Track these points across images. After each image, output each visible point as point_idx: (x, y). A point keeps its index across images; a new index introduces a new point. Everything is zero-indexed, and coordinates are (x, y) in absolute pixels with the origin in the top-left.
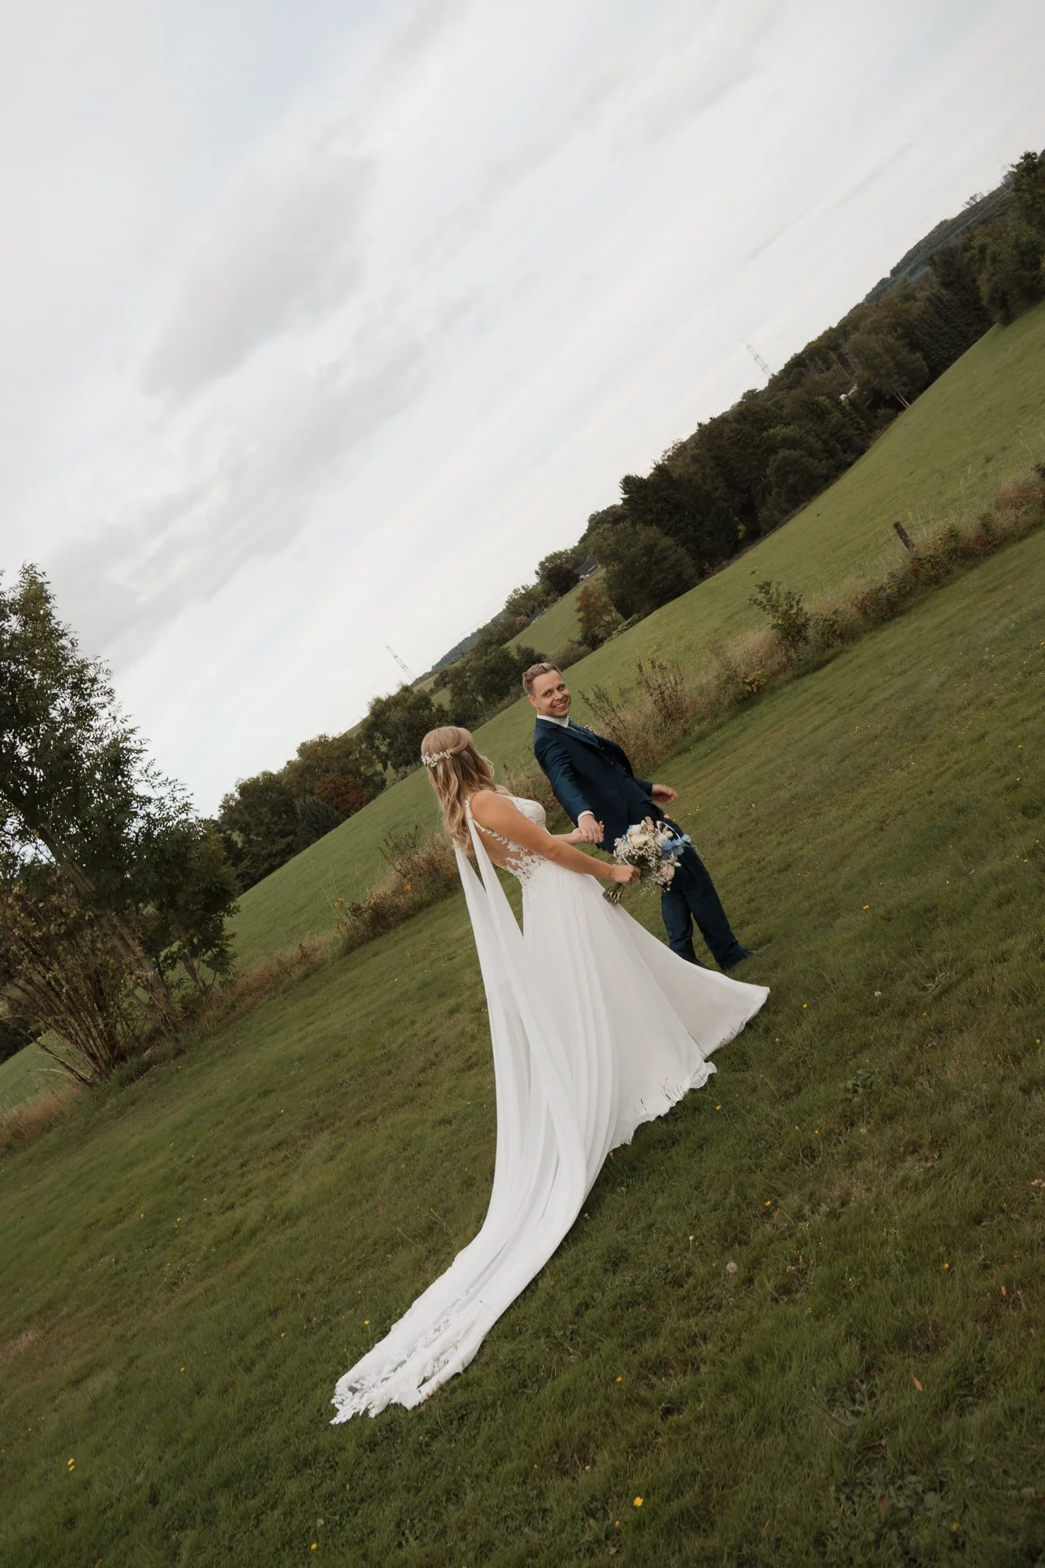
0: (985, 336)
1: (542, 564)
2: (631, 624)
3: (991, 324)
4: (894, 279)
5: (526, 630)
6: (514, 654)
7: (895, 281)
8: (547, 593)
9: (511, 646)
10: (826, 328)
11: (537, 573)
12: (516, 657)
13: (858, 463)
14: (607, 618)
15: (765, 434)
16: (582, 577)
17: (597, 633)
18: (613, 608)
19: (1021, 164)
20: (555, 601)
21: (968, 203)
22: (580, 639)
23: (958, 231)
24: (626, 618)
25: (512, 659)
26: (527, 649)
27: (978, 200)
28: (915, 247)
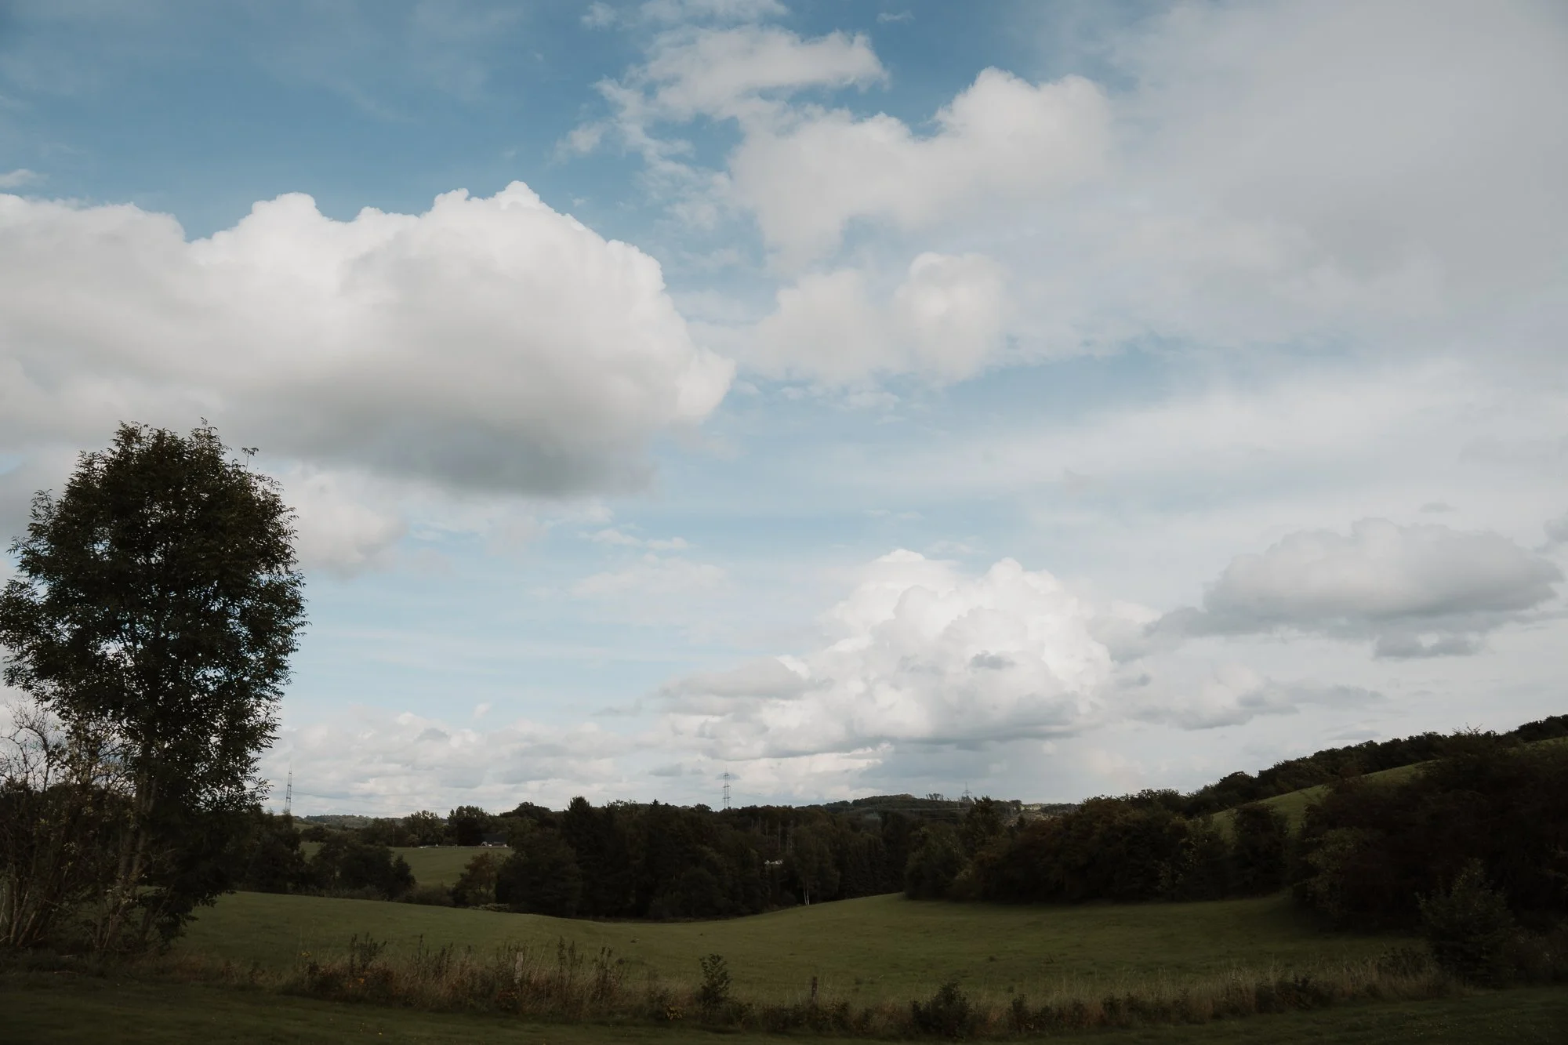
0: (888, 895)
1: (461, 809)
2: (499, 910)
3: (901, 890)
4: (853, 807)
5: (411, 849)
6: (393, 859)
7: (853, 809)
8: (448, 832)
9: (396, 852)
10: (788, 805)
11: (452, 812)
12: (392, 864)
13: (749, 917)
14: (483, 890)
15: (699, 846)
16: (485, 843)
17: (467, 895)
18: (494, 886)
19: (981, 801)
20: (450, 844)
21: (930, 796)
22: (451, 889)
23: (914, 809)
24: (498, 901)
25: (389, 863)
26: (406, 865)
27: (938, 799)
28: (880, 797)
